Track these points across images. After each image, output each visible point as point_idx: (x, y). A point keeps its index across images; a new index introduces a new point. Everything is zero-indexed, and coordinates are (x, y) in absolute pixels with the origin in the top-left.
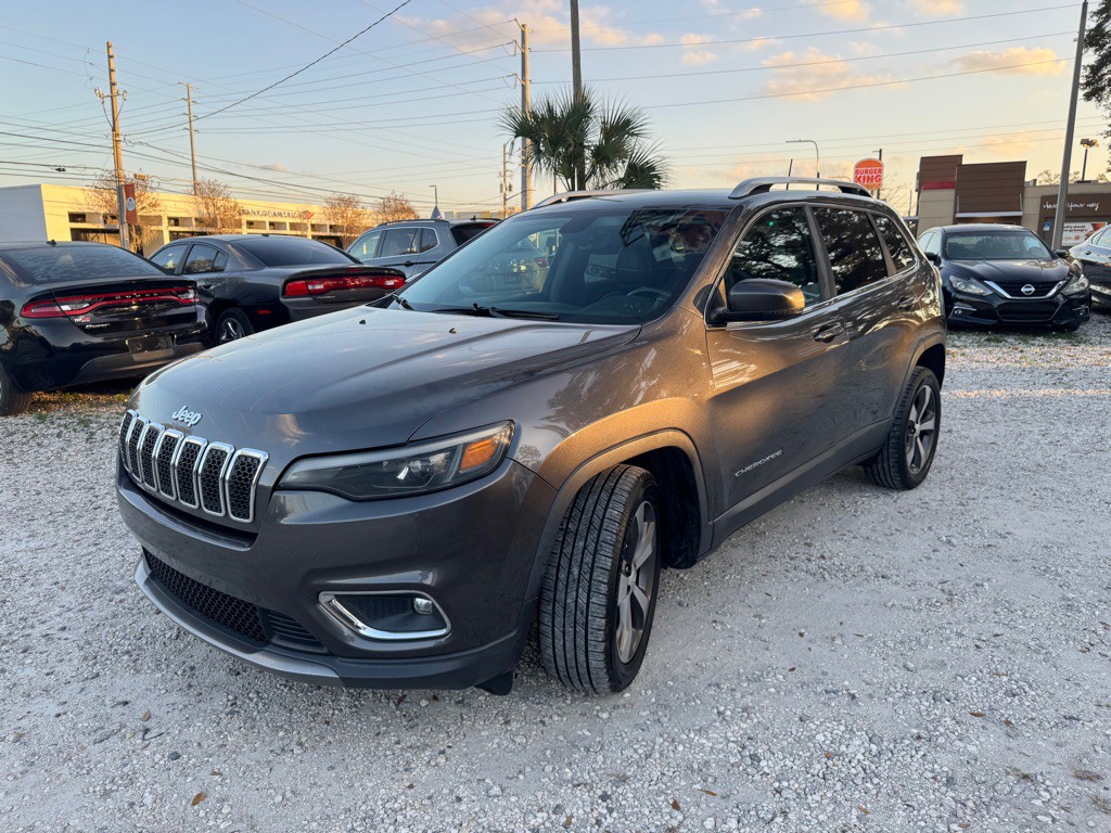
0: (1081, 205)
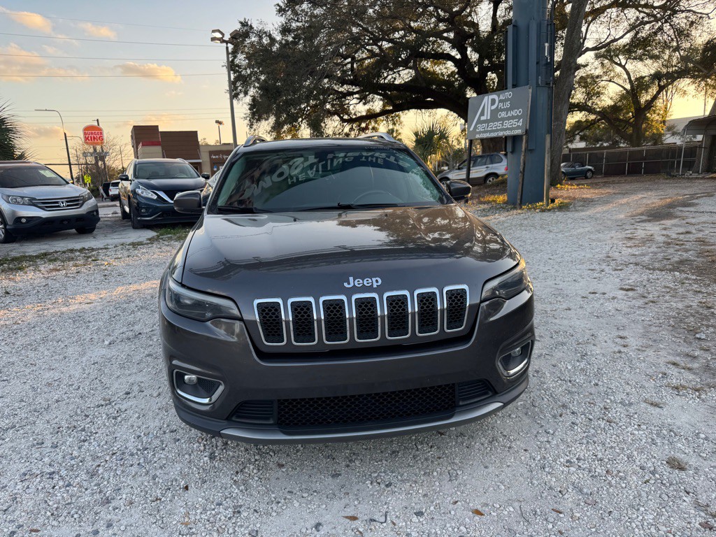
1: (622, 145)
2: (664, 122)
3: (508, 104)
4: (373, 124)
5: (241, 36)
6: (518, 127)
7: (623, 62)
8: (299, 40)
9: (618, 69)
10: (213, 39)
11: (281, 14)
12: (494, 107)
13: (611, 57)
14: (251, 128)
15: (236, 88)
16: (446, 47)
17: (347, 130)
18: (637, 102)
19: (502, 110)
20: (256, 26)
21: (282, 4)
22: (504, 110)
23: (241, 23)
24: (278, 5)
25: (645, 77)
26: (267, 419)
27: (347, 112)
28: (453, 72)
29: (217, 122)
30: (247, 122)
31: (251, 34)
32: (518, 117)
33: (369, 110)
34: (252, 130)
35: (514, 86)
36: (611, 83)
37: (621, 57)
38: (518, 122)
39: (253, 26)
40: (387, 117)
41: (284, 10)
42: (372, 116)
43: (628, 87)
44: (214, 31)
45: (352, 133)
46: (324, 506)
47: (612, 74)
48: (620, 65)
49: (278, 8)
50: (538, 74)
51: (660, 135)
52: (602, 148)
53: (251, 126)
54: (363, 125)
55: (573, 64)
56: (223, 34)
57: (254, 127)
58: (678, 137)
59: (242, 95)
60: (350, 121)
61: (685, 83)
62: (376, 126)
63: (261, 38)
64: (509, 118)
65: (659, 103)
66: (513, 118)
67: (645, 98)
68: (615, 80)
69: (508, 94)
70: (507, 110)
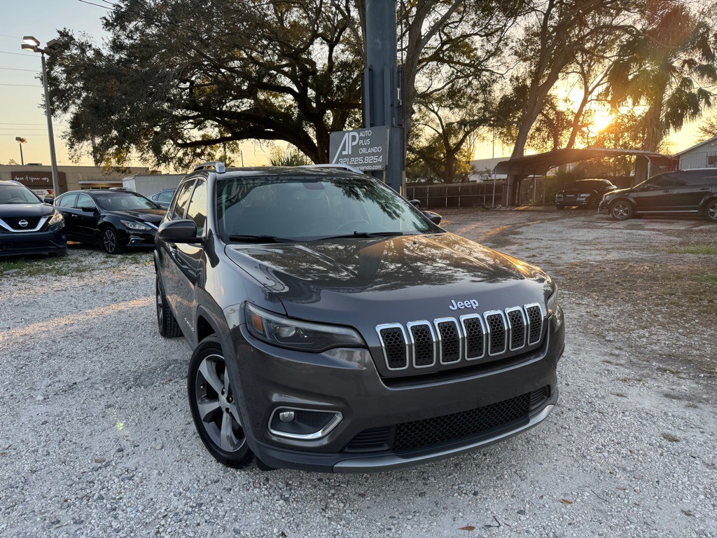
0: (38, 179)
1: (436, 182)
2: (469, 162)
3: (368, 142)
4: (209, 150)
5: (60, 46)
6: (378, 163)
7: (436, 109)
8: (135, 59)
9: (433, 115)
10: (24, 46)
11: (108, 28)
12: (354, 143)
13: (427, 104)
14: (72, 148)
15: (52, 103)
16: (286, 81)
17: (180, 154)
18: (447, 144)
19: (362, 147)
20: (78, 38)
21: (109, 18)
22: (364, 146)
23: (59, 32)
24: (105, 18)
25: (453, 123)
26: (381, 445)
27: (182, 137)
28: (291, 106)
29: (18, 139)
30: (66, 141)
31: (71, 46)
32: (378, 154)
33: (204, 136)
34: (73, 150)
35: (372, 125)
36: (426, 127)
37: (434, 104)
38: (378, 158)
39: (74, 37)
40: (225, 144)
41: (112, 25)
42: (207, 142)
43: (441, 131)
44: (26, 38)
45: (187, 157)
46: (435, 524)
47: (427, 119)
48: (433, 111)
49: (105, 21)
50: (393, 115)
51: (467, 174)
52: (420, 183)
53: (72, 146)
54: (199, 151)
55: (410, 109)
56: (38, 43)
57: (76, 147)
58: (478, 176)
59: (58, 112)
60: (184, 145)
61: (483, 130)
62: (213, 152)
63: (83, 51)
64: (369, 155)
65: (464, 147)
66: (373, 154)
67: (453, 141)
68: (430, 124)
69: (368, 132)
70: (367, 147)
